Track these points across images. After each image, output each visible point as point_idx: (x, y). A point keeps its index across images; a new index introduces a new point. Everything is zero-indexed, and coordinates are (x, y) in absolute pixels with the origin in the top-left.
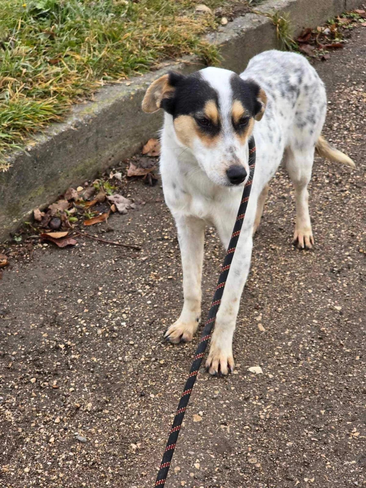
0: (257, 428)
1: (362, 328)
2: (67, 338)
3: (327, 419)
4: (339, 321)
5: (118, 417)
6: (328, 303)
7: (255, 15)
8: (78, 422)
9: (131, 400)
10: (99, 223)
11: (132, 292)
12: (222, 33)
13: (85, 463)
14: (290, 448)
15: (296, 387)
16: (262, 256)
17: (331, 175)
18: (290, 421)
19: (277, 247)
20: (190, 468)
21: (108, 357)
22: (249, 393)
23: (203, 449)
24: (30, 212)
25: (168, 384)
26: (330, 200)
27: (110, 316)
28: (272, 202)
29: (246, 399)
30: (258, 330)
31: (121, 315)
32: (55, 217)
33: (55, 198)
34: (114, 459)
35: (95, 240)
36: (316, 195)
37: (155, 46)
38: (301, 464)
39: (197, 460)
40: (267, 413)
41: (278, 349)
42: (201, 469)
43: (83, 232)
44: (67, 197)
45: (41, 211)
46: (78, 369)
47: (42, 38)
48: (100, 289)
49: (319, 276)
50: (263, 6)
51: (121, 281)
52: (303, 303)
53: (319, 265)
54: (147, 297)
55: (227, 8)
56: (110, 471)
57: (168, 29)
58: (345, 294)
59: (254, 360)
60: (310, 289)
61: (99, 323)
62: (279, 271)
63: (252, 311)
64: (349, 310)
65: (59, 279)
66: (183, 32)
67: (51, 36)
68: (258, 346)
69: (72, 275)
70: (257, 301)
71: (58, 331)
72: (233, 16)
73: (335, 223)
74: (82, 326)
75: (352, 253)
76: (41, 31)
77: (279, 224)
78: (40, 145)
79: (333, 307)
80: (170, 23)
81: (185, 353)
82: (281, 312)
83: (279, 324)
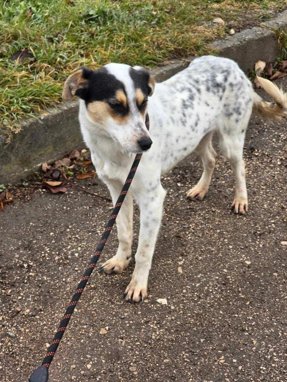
0: (146, 345)
1: (262, 281)
2: (32, 260)
3: (204, 346)
4: (244, 272)
5: (45, 323)
6: (242, 258)
7: (261, 28)
8: (14, 322)
9: (59, 311)
10: (89, 178)
11: (93, 232)
12: (227, 41)
13: (7, 352)
14: (165, 364)
15: (190, 319)
16: (202, 216)
17: (284, 158)
18: (174, 344)
19: (217, 210)
20: (83, 368)
21: (56, 277)
22: (151, 318)
23: (99, 355)
24: (39, 165)
25: (91, 303)
26: (276, 178)
27: (69, 248)
28: (228, 175)
29: (147, 322)
30: (177, 271)
31: (77, 247)
32: (56, 170)
33: (63, 156)
34: (29, 353)
35: (81, 191)
36: (265, 173)
37: (167, 48)
38: (170, 377)
39: (91, 362)
40: (158, 335)
41: (187, 288)
42: (91, 370)
43: (75, 184)
44: (72, 156)
45: (48, 165)
46: (30, 283)
47: (85, 36)
48: (70, 227)
49: (243, 236)
50: (270, 22)
51: (88, 222)
52: (221, 255)
53: (246, 228)
55: (239, 21)
56: (23, 360)
57: (183, 35)
58: (258, 253)
59: (165, 293)
60: (231, 245)
61: (59, 252)
62: (212, 229)
63: (178, 257)
64: (256, 265)
65: (44, 216)
66: (194, 38)
67: (92, 35)
68: (172, 283)
69: (54, 214)
70: (185, 250)
71: (28, 254)
72: (241, 28)
73: (273, 196)
74: (46, 252)
75: (277, 221)
76: (86, 31)
77: (226, 193)
78: (52, 116)
79: (244, 261)
80: (187, 31)
81: (113, 281)
82: (201, 260)
83: (195, 269)
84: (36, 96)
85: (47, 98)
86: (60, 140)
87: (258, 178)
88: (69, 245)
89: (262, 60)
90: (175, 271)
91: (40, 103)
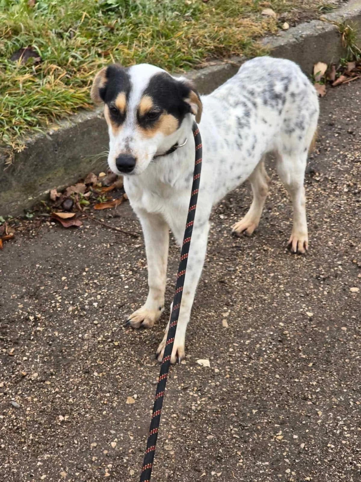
0: (184, 418)
1: (327, 337)
2: (39, 311)
3: (257, 419)
4: (305, 326)
5: (57, 390)
6: (302, 308)
7: (321, 22)
8: (19, 389)
9: (75, 376)
10: (109, 208)
11: (115, 276)
12: (280, 38)
13: (10, 427)
14: (209, 441)
15: (238, 384)
16: (251, 256)
17: (352, 184)
18: (219, 416)
19: (270, 249)
20: (106, 446)
21: (70, 333)
22: (190, 383)
23: (125, 430)
24: (47, 192)
25: (114, 365)
26: (342, 209)
27: (85, 296)
28: (282, 205)
29: (185, 389)
30: (221, 325)
31: (96, 295)
32: (68, 198)
33: (76, 181)
34: (39, 428)
35: (100, 224)
36: (329, 203)
37: (206, 46)
38: (215, 458)
39: (116, 440)
40: (199, 405)
41: (234, 346)
42: (116, 449)
43: (92, 216)
44: (87, 181)
45: (58, 192)
46: (38, 341)
47: (102, 31)
48: (87, 269)
49: (303, 281)
50: (333, 14)
51: (109, 264)
52: (276, 305)
53: (306, 271)
54: (126, 282)
55: (294, 13)
56: (31, 437)
57: (225, 30)
58: (322, 302)
59: (206, 353)
60: (288, 292)
61: (74, 301)
62: (263, 272)
63: (222, 307)
64: (320, 317)
65: (53, 256)
66: (238, 34)
67: (112, 30)
68: (215, 340)
69: (66, 254)
70: (230, 298)
71: (34, 304)
72: (297, 22)
73: (339, 232)
74: (57, 301)
75: (345, 262)
76: (104, 25)
77: (281, 227)
78: (63, 130)
79: (305, 312)
80: (229, 25)
81: (141, 338)
82: (251, 311)
83: (244, 322)
84: (44, 106)
85: (57, 108)
86: (73, 161)
87: (320, 209)
88: (86, 292)
89: (322, 62)
90: (218, 325)
91: (49, 114)
